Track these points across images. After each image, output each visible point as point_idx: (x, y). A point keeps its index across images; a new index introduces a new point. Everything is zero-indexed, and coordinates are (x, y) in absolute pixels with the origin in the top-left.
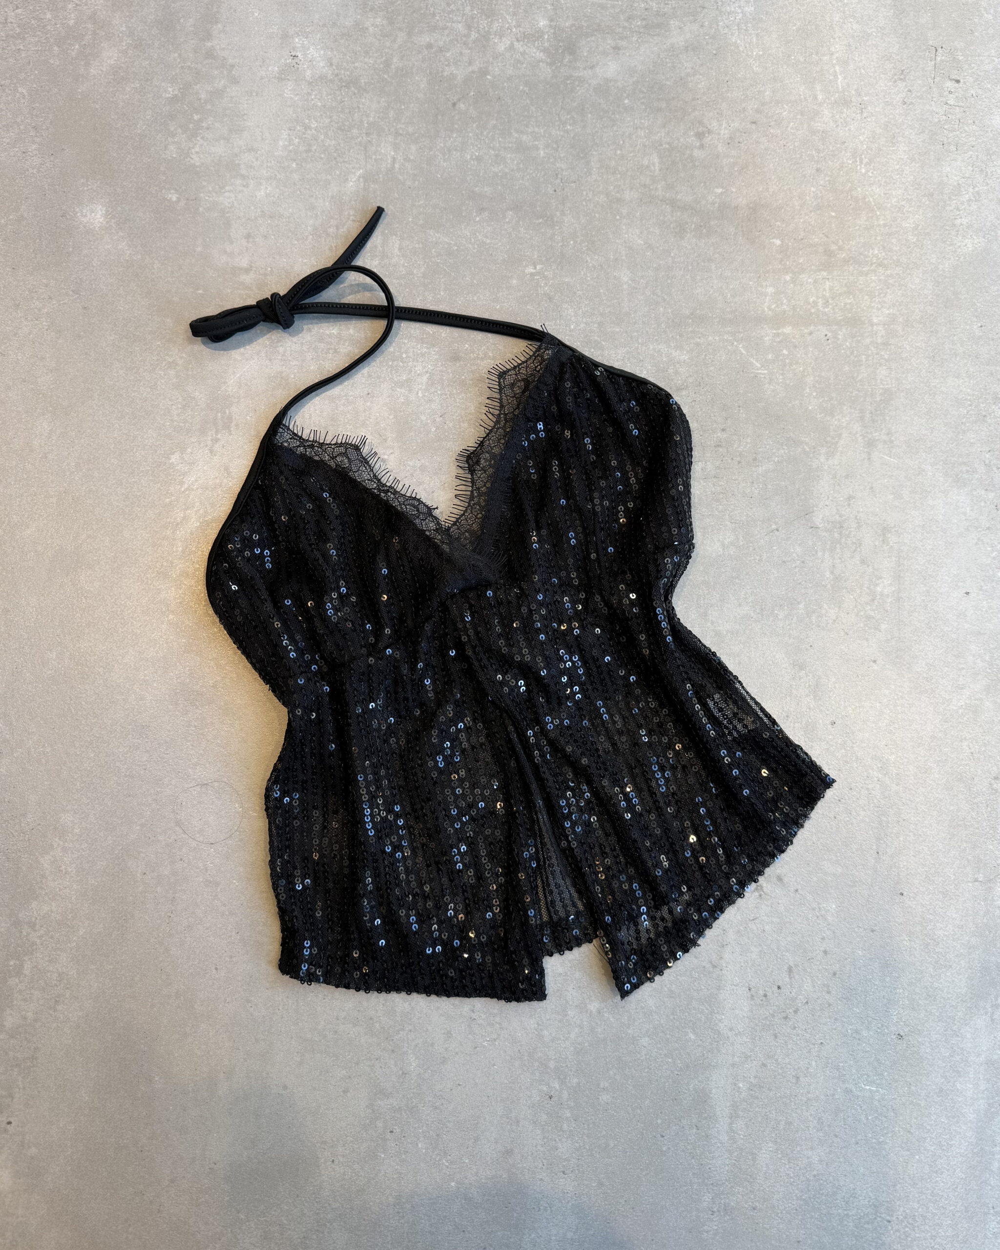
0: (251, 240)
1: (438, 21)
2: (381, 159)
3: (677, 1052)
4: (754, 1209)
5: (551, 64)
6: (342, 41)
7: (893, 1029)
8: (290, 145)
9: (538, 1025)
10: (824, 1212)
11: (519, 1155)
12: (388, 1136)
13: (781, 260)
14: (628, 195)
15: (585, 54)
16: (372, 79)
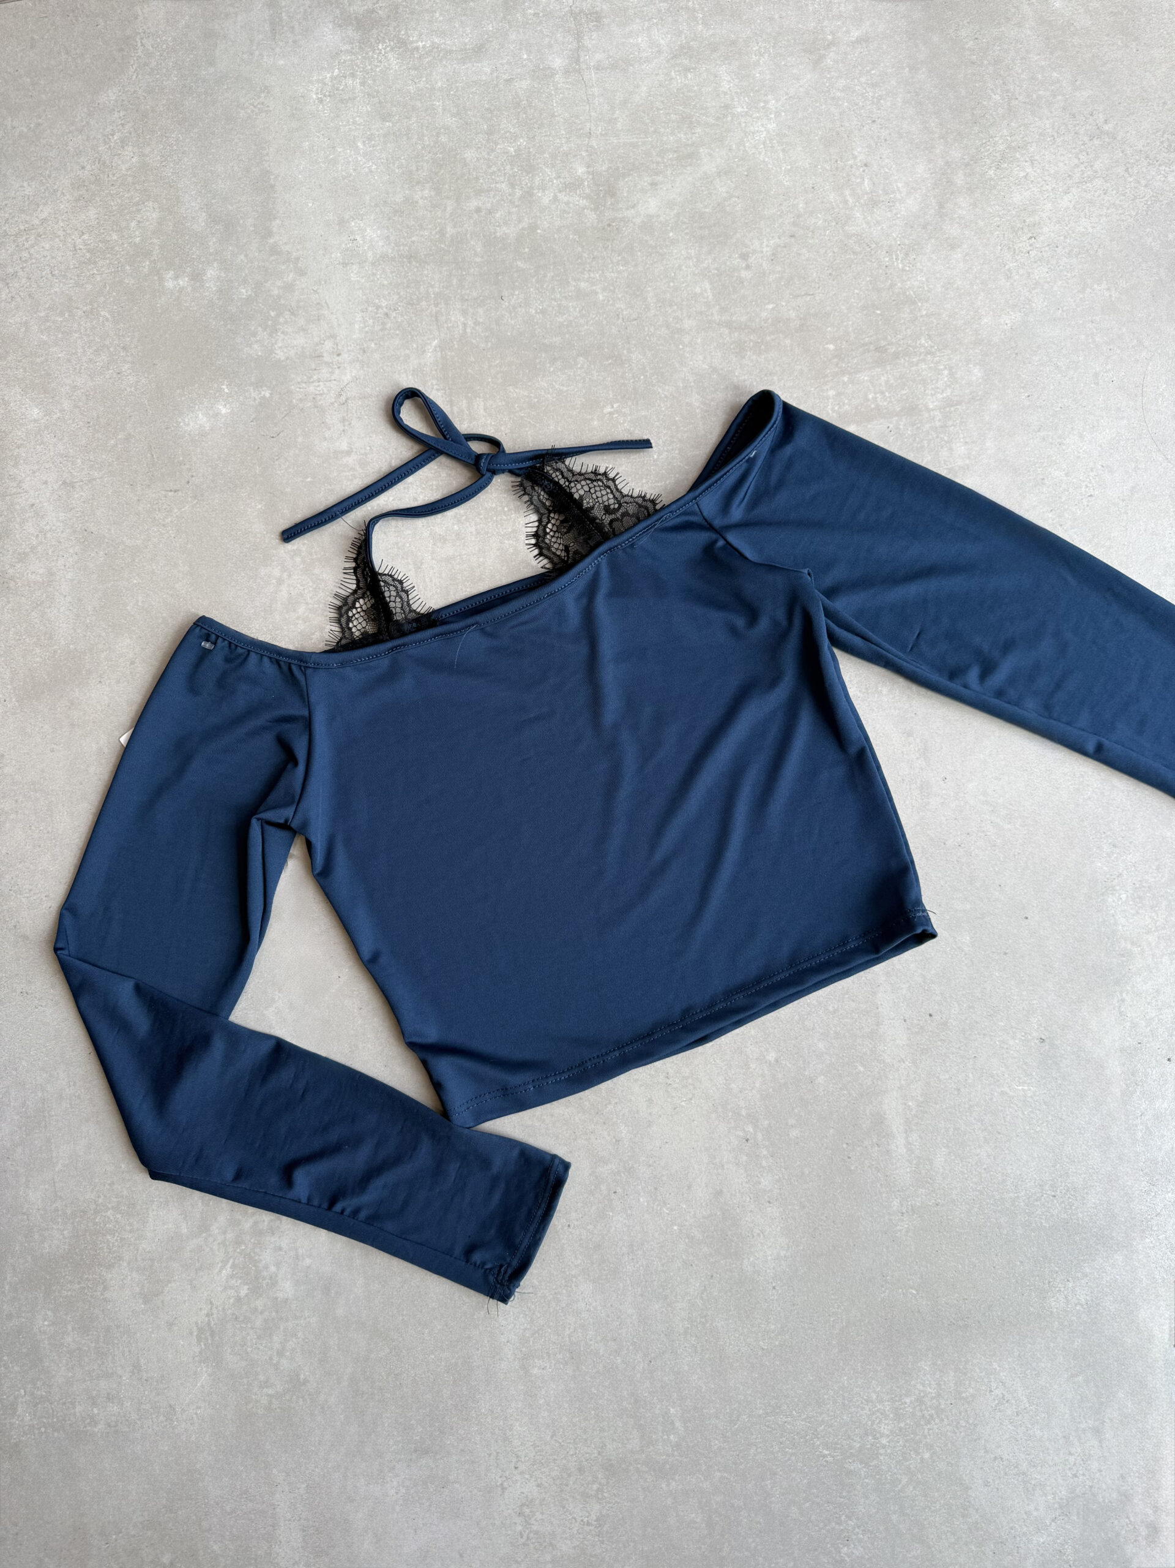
0: (347, 423)
1: (482, 184)
2: (453, 327)
3: (850, 1084)
4: (937, 1205)
5: (595, 209)
6: (396, 218)
7: (1035, 1034)
8: (366, 327)
9: (725, 1079)
10: (997, 1197)
11: (729, 1194)
12: (613, 1196)
13: (837, 365)
14: (688, 324)
15: (625, 195)
16: (431, 250)
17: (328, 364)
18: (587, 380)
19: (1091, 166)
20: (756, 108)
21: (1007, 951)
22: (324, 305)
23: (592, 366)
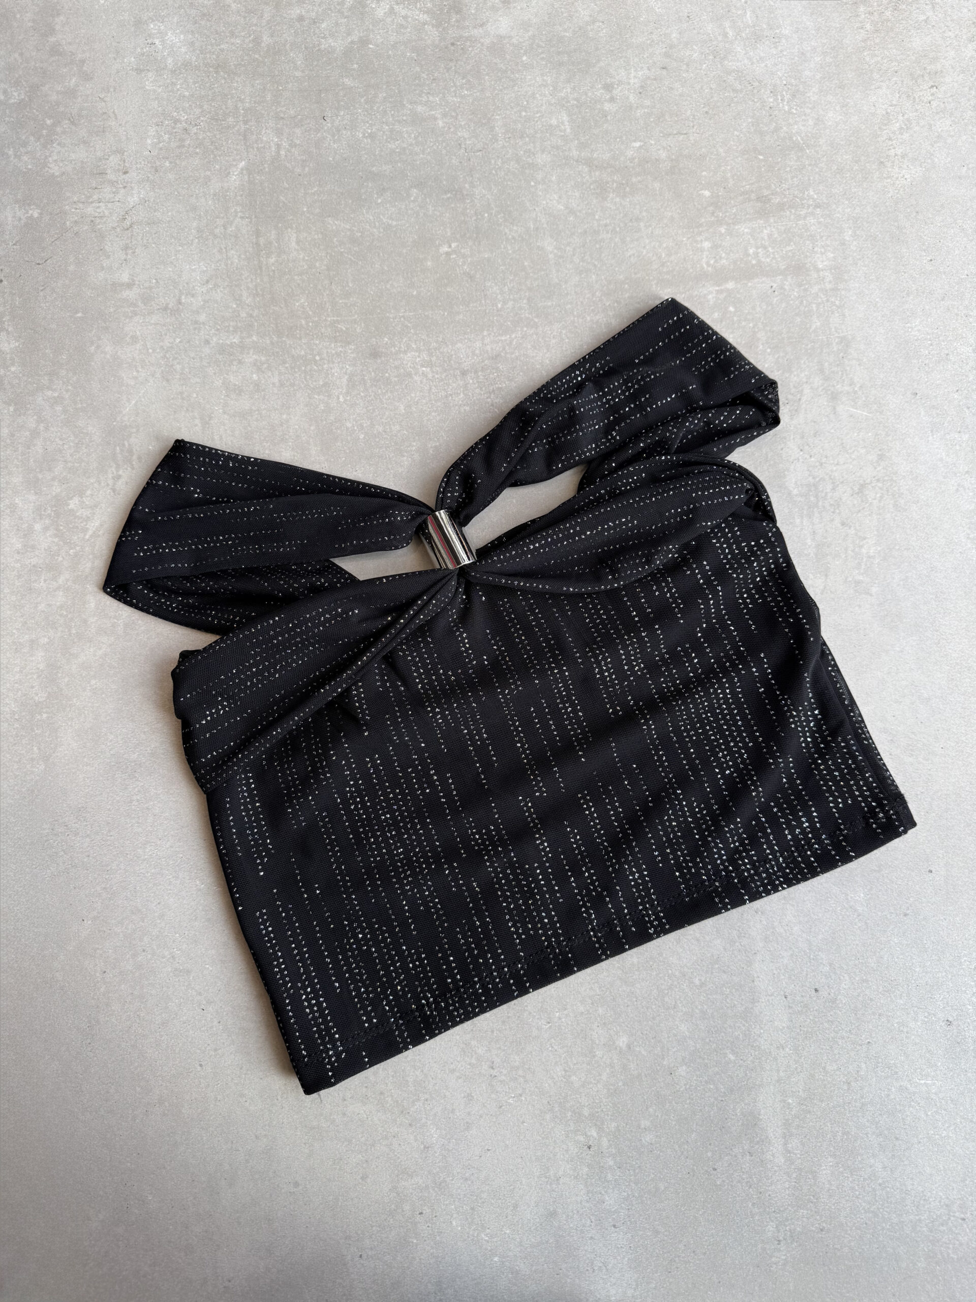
17: (112, 183)
18: (421, 215)
21: (908, 912)
22: (112, 115)
23: (428, 200)
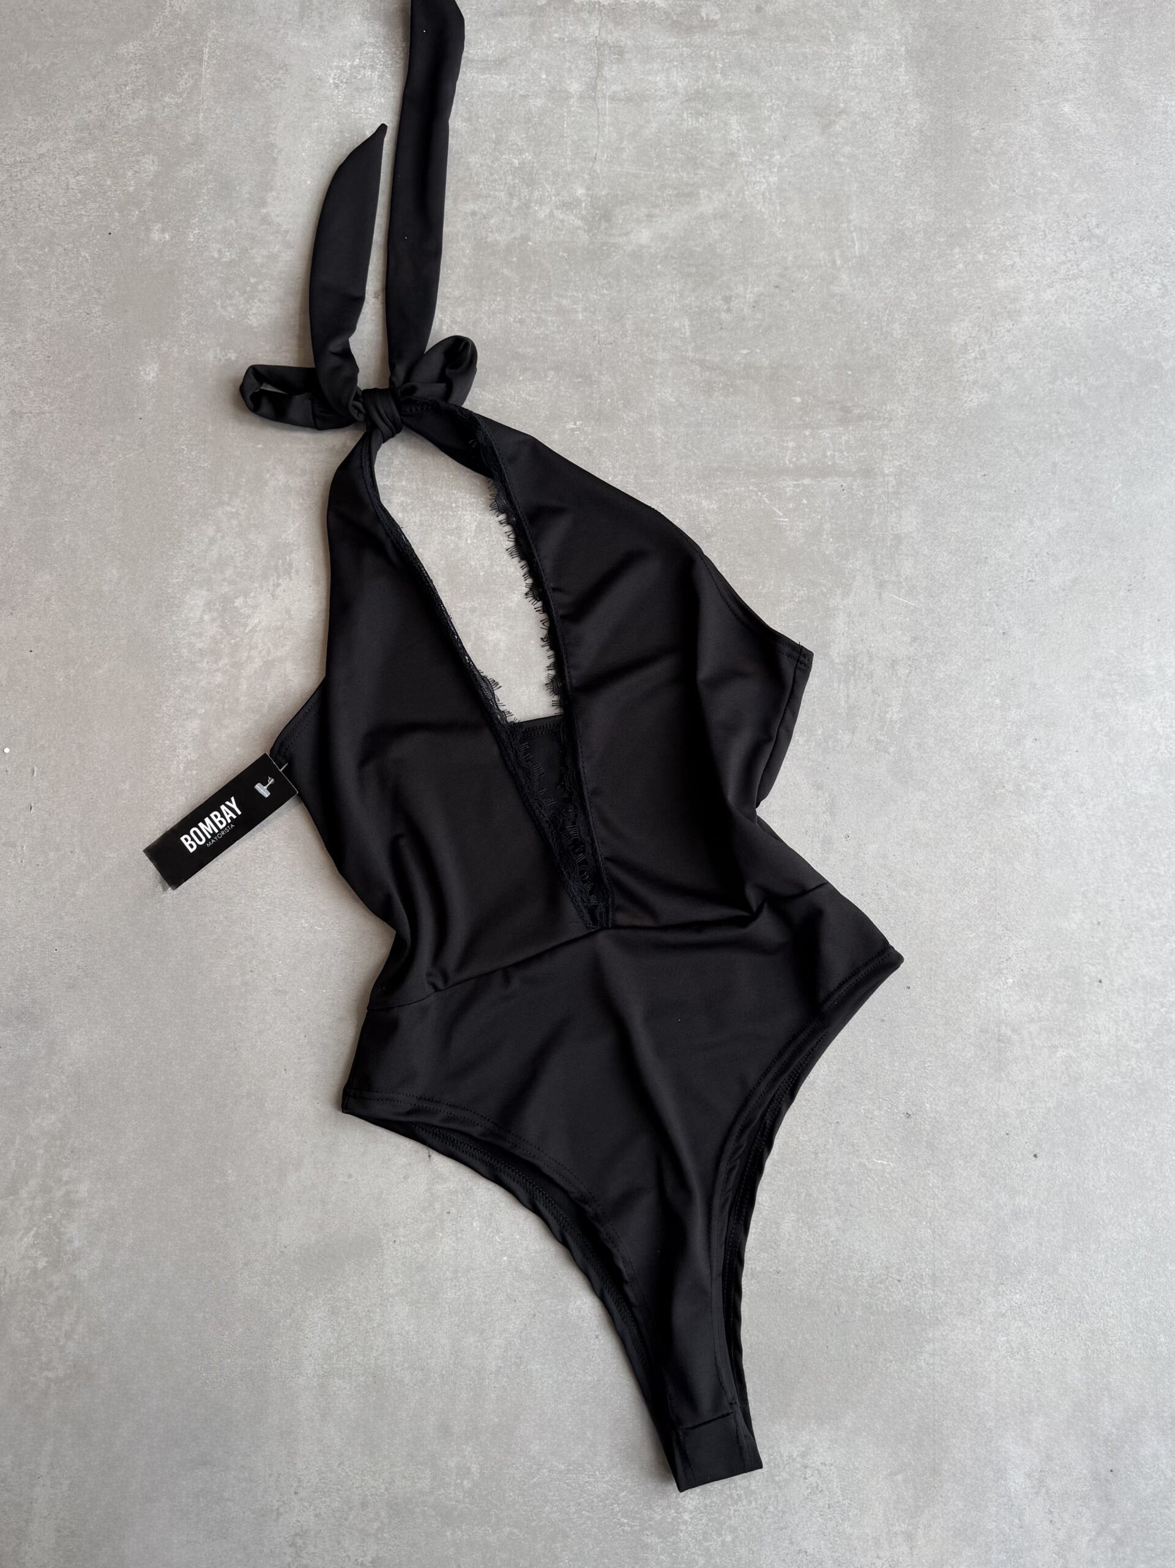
19: (1078, 265)
20: (761, 160)
